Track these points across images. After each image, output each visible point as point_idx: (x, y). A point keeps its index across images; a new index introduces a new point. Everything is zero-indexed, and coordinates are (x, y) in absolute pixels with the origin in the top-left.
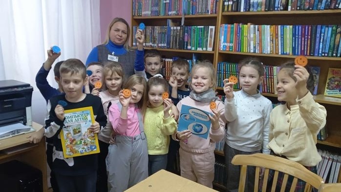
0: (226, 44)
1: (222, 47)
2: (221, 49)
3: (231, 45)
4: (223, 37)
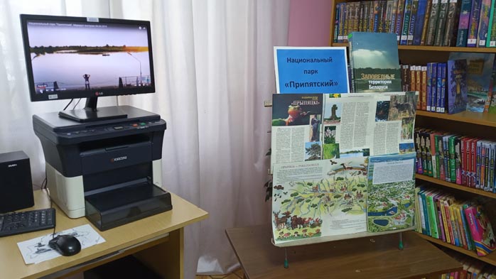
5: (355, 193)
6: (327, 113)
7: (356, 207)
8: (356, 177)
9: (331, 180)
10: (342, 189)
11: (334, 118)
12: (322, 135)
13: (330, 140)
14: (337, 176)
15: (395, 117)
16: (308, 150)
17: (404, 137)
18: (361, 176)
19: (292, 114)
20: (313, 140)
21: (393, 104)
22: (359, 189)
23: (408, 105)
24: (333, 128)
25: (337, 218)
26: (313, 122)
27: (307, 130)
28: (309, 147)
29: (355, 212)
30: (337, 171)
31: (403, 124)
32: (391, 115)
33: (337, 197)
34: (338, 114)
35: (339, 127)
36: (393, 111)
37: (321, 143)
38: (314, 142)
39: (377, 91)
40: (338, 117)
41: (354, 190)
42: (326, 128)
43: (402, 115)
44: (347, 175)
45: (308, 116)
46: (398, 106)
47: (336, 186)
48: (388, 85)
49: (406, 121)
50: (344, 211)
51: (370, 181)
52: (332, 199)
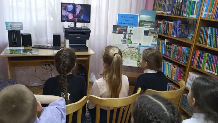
0: (206, 13)
1: (203, 15)
2: (203, 17)
3: (210, 14)
4: (205, 8)
5: (134, 55)
6: (129, 32)
7: (134, 59)
8: (135, 50)
9: (127, 50)
10: (130, 53)
11: (131, 33)
12: (127, 37)
13: (129, 39)
14: (129, 49)
15: (151, 35)
16: (122, 41)
17: (154, 42)
18: (136, 50)
19: (118, 31)
20: (124, 38)
21: (150, 31)
22: (135, 54)
23: (155, 33)
24: (130, 36)
25: (128, 61)
26: (124, 34)
27: (122, 36)
28: (122, 40)
29: (134, 60)
30: (129, 48)
31: (153, 38)
32: (149, 34)
33: (129, 55)
34: (132, 32)
35: (132, 36)
36: (150, 33)
37: (126, 40)
38: (124, 39)
39: (146, 27)
40: (132, 33)
41: (134, 54)
42: (128, 36)
43: (153, 35)
44: (132, 49)
45: (123, 32)
46: (151, 32)
47: (129, 52)
48: (150, 26)
49: (154, 37)
50: (131, 59)
51: (139, 52)
52: (127, 55)
